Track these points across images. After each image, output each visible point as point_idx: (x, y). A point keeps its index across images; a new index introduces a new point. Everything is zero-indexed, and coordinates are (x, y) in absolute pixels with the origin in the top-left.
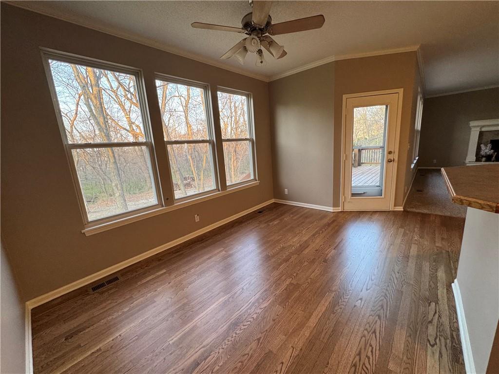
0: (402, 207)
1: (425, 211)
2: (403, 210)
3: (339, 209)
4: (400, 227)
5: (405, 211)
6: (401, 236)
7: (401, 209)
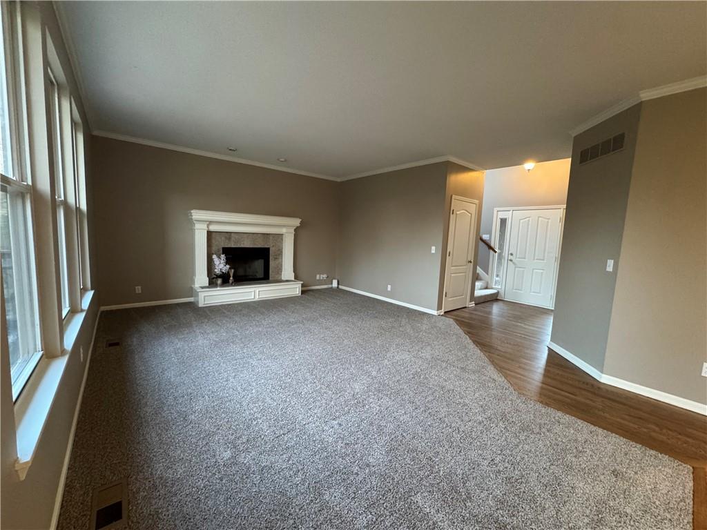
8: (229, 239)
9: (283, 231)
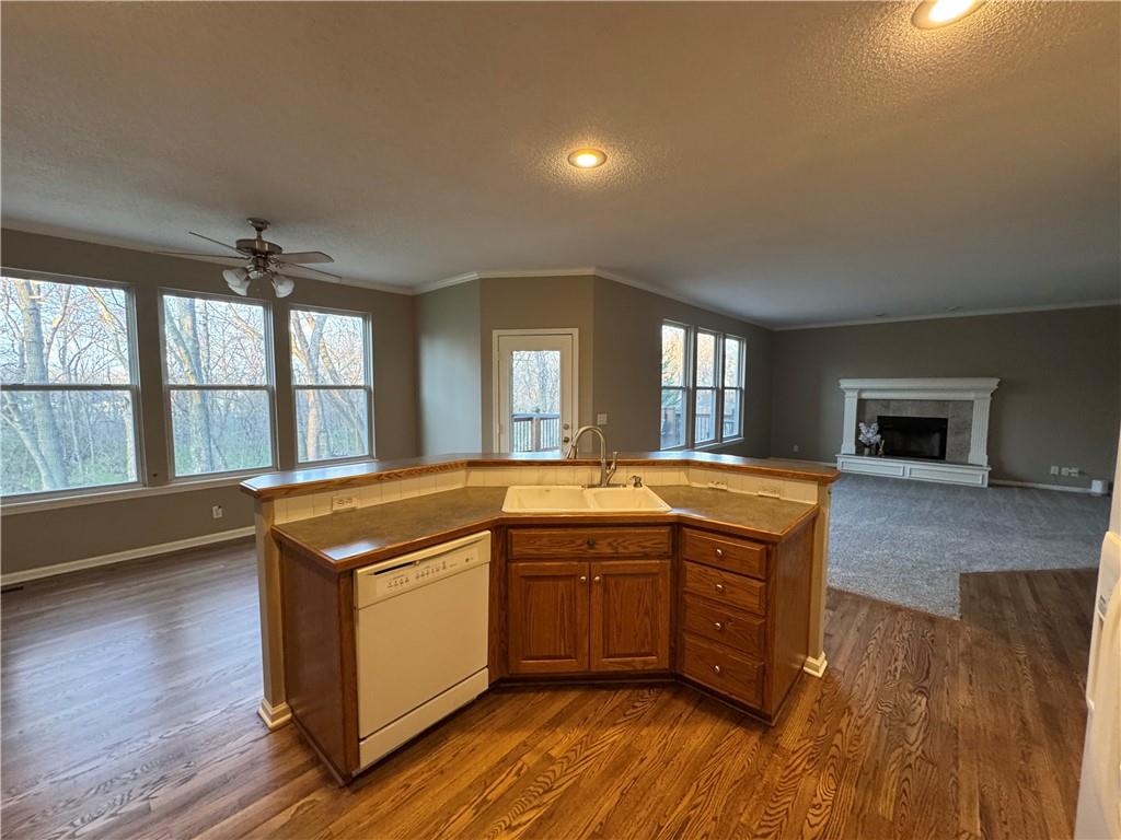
8: (887, 407)
9: (971, 396)
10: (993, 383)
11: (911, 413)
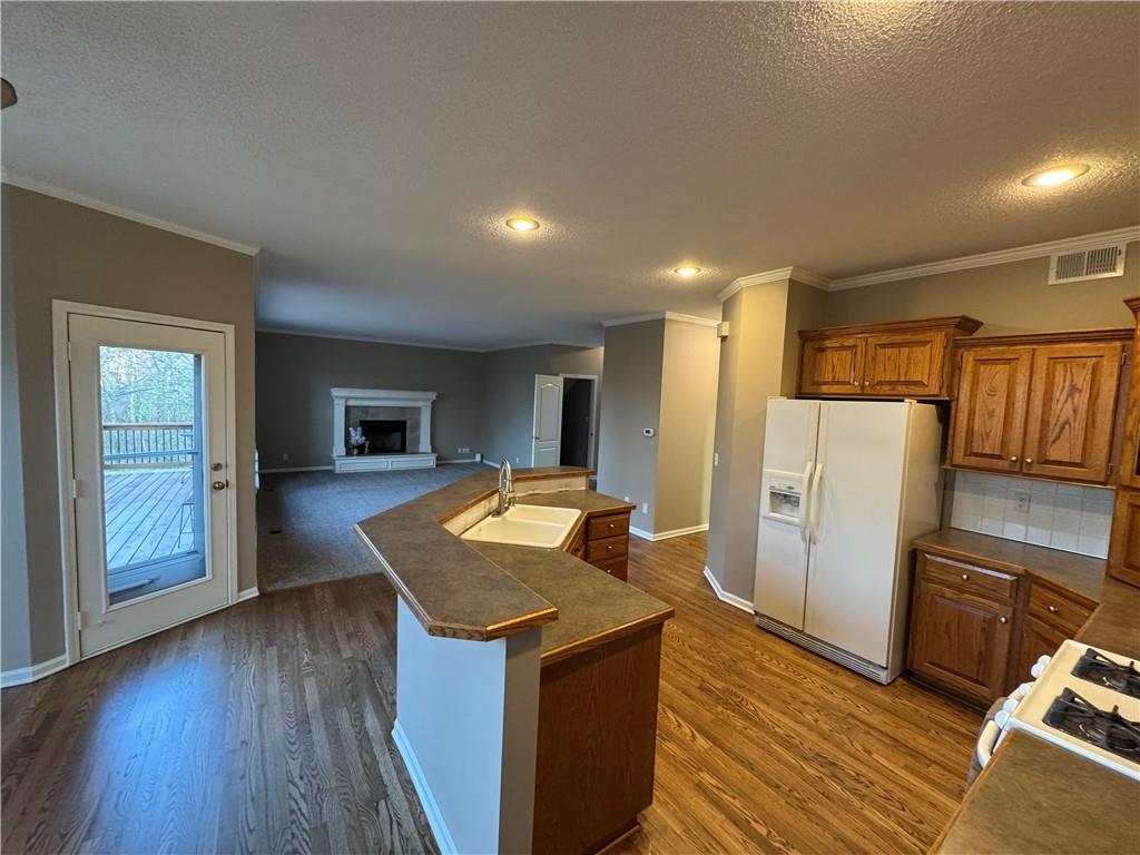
0: (256, 589)
1: (301, 582)
2: (257, 594)
3: (64, 661)
4: (267, 646)
5: (263, 595)
6: (276, 668)
7: (253, 592)
8: (366, 413)
9: (420, 404)
10: (433, 396)
11: (383, 417)
